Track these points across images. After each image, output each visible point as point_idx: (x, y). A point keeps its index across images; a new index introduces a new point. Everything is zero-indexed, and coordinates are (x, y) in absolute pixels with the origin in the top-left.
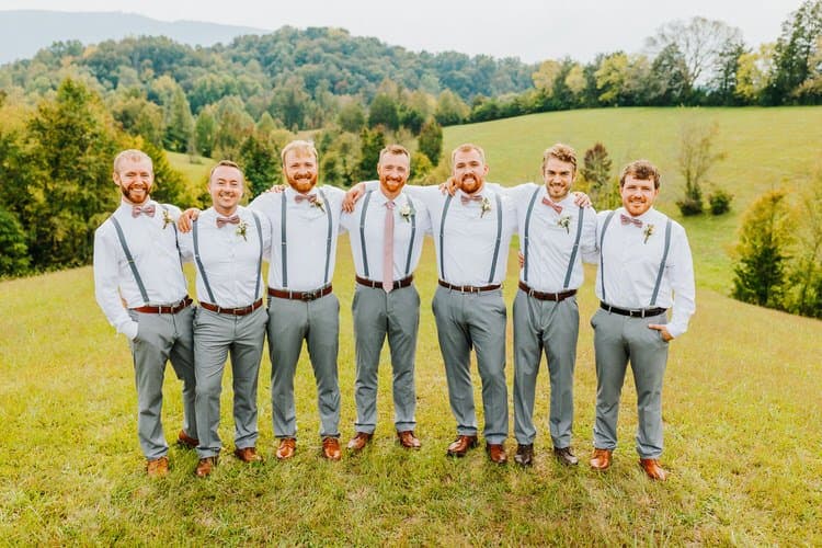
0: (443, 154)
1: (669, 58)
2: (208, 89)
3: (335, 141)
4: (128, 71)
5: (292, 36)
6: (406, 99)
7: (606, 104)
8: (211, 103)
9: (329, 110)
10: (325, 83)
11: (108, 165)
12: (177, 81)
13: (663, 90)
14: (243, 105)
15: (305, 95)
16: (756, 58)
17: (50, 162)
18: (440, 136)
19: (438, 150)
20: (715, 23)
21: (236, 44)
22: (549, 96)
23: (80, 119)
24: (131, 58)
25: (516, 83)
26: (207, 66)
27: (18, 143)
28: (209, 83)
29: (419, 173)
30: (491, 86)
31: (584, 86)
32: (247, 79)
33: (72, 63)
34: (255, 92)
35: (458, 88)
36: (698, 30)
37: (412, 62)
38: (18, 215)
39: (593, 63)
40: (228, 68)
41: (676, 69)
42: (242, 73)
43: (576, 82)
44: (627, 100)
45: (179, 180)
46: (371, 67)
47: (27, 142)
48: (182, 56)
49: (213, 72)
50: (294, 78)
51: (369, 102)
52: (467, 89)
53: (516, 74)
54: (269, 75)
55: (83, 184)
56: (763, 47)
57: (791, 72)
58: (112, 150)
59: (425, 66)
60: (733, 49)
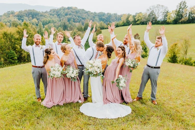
1: (152, 13)
2: (45, 22)
3: (77, 33)
4: (26, 18)
5: (64, 9)
7: (138, 24)
8: (46, 25)
9: (73, 26)
10: (72, 20)
12: (38, 20)
13: (151, 21)
14: (54, 25)
15: (68, 23)
16: (171, 13)
18: (101, 32)
20: (162, 6)
21: (51, 11)
22: (125, 22)
25: (116, 19)
26: (44, 16)
27: (15, 36)
28: (45, 20)
30: (111, 20)
31: (133, 20)
32: (54, 19)
33: (12, 16)
34: (56, 22)
35: (103, 21)
36: (158, 7)
37: (92, 15)
38: (15, 51)
39: (135, 15)
40: (49, 17)
41: (153, 16)
42: (53, 18)
43: (131, 19)
44: (143, 23)
46: (83, 16)
48: (38, 14)
49: (46, 18)
50: (65, 19)
51: (83, 24)
52: (105, 21)
53: (116, 17)
54: (59, 18)
56: (173, 11)
57: (179, 17)
59: (95, 16)
60: (166, 12)
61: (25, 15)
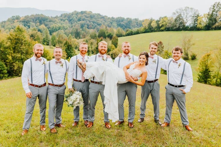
0: (118, 45)
1: (179, 18)
2: (54, 28)
3: (89, 42)
4: (32, 24)
5: (77, 13)
6: (108, 30)
7: (162, 31)
8: (55, 32)
9: (87, 33)
10: (86, 26)
11: (29, 49)
12: (46, 26)
13: (178, 27)
14: (64, 32)
15: (81, 29)
16: (202, 17)
17: (13, 48)
18: (117, 40)
19: (117, 44)
20: (191, 8)
21: (61, 16)
22: (147, 28)
23: (21, 37)
24: (33, 20)
25: (137, 25)
26: (54, 22)
27: (4, 43)
28: (55, 27)
29: (112, 50)
30: (131, 26)
31: (156, 26)
32: (65, 25)
33: (17, 22)
34: (67, 29)
35: (122, 27)
36: (187, 10)
37: (109, 20)
38: (5, 63)
39: (158, 19)
40: (60, 22)
41: (181, 21)
42: (63, 24)
43: (154, 25)
44: (168, 29)
45: (47, 53)
47: (7, 43)
48: (47, 19)
49: (56, 23)
50: (78, 25)
51: (98, 31)
52: (124, 27)
53: (138, 23)
54: (71, 24)
55: (22, 54)
56: (204, 15)
57: (212, 21)
58: (30, 45)
59: (113, 21)
60: (196, 15)
61: (32, 20)
